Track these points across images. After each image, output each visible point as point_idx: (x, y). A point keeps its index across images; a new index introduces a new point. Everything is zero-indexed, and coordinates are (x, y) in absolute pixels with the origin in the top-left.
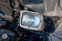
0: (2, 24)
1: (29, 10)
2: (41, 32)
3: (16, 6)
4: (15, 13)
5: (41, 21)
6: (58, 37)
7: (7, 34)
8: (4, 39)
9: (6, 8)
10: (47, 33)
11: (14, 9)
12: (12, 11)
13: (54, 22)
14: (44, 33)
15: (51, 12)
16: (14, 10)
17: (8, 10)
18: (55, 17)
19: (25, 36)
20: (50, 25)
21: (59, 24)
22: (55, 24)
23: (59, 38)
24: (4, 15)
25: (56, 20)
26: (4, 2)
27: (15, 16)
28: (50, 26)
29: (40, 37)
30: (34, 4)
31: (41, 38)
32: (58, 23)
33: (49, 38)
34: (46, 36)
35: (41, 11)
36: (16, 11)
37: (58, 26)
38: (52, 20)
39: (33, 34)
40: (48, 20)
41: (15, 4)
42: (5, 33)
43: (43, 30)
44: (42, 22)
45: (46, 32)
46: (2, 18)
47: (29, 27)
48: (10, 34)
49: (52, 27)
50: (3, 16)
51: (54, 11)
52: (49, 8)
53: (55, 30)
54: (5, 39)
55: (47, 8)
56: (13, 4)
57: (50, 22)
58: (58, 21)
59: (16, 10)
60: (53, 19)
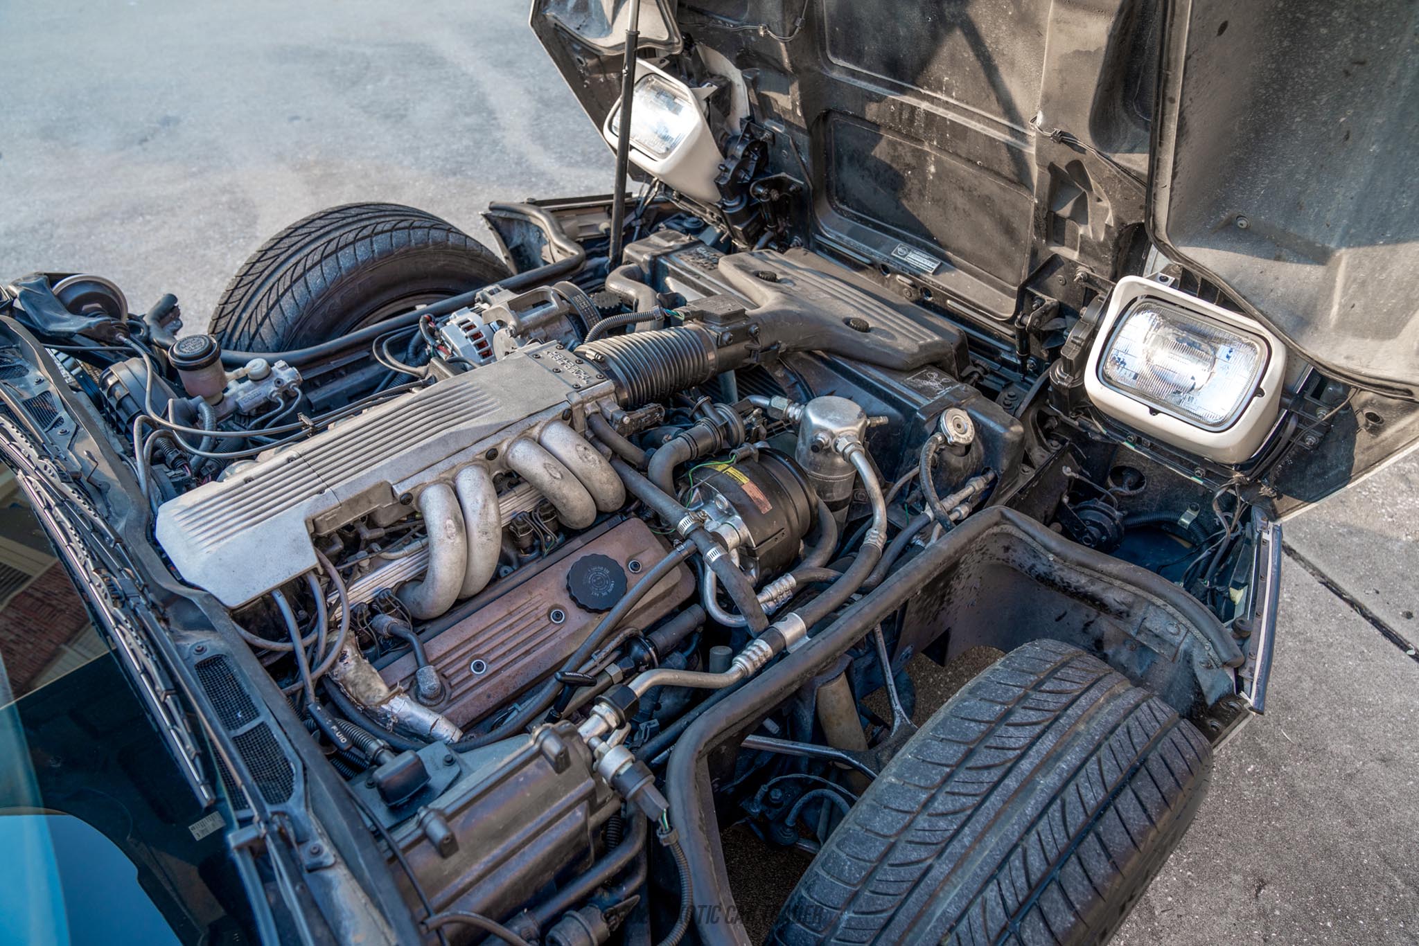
0: (937, 338)
1: (1189, 280)
2: (1215, 469)
3: (1081, 231)
4: (1057, 279)
5: (1259, 392)
6: (1316, 572)
7: (969, 415)
8: (950, 440)
9: (988, 225)
10: (1265, 490)
11: (1061, 243)
12: (1034, 253)
13: (1361, 419)
14: (1243, 487)
15: (1370, 343)
16: (1055, 249)
17: (1000, 239)
18: (1384, 386)
19: (1067, 471)
20: (1311, 440)
21: (1397, 441)
22: (1362, 437)
23: (1329, 585)
24: (945, 263)
25: (1384, 407)
26: (998, 174)
27: (1049, 301)
28: (1316, 447)
29: (1181, 514)
30: (1252, 252)
31: (1185, 521)
32: (1389, 432)
33: (1267, 536)
34: (1246, 518)
35: (1292, 313)
36: (1074, 265)
37: (1381, 460)
38: (1348, 406)
39: (1130, 479)
40: (1317, 394)
41: (1080, 213)
42: (959, 406)
43: (1241, 467)
44: (1267, 395)
45: (1255, 484)
46: (927, 291)
47: (1154, 412)
48: (992, 424)
49: (1324, 457)
50: (936, 273)
51: (1389, 344)
52: (1358, 309)
53: (1345, 479)
54: (954, 445)
55: (1342, 306)
56: (1065, 211)
57: (1324, 414)
58: (1399, 418)
59: (1074, 255)
60: (1368, 395)
